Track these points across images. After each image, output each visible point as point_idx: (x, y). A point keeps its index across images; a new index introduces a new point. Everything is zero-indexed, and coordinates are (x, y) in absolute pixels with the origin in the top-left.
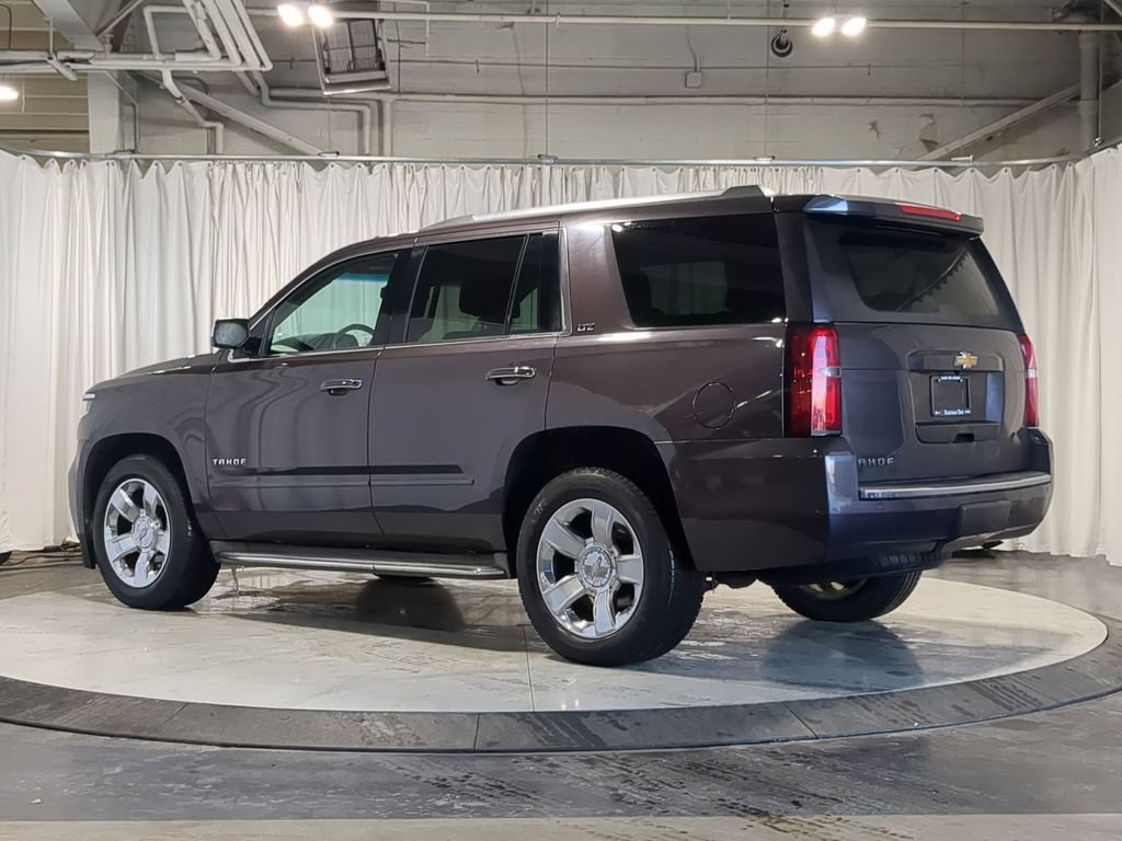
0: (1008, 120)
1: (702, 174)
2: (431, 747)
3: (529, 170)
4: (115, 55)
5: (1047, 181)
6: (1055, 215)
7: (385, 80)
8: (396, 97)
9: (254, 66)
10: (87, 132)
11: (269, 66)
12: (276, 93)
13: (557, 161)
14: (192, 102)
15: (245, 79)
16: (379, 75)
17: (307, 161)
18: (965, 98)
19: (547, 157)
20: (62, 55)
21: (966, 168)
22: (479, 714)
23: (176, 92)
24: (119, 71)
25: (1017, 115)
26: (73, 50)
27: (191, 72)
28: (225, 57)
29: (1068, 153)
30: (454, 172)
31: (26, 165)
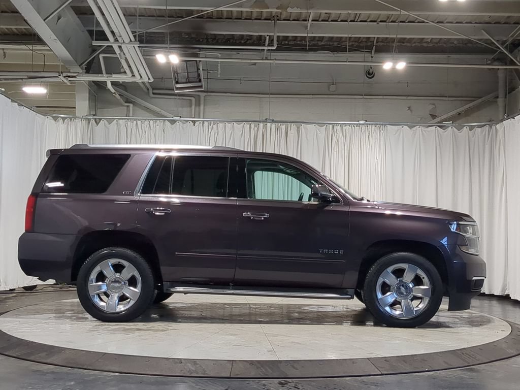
0: (467, 106)
1: (335, 127)
2: (211, 375)
3: (261, 125)
4: (87, 75)
5: (484, 133)
6: (487, 147)
7: (201, 87)
8: (206, 94)
9: (146, 80)
10: (75, 107)
11: (152, 80)
12: (155, 91)
13: (273, 121)
14: (120, 95)
15: (142, 85)
16: (199, 84)
17: (168, 120)
18: (449, 97)
19: (269, 119)
20: (65, 74)
21: (449, 126)
22: (233, 361)
23: (113, 90)
24: (89, 81)
25: (471, 104)
26: (70, 72)
27: (119, 82)
28: (134, 76)
29: (493, 121)
30: (229, 125)
31: (48, 121)
